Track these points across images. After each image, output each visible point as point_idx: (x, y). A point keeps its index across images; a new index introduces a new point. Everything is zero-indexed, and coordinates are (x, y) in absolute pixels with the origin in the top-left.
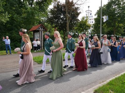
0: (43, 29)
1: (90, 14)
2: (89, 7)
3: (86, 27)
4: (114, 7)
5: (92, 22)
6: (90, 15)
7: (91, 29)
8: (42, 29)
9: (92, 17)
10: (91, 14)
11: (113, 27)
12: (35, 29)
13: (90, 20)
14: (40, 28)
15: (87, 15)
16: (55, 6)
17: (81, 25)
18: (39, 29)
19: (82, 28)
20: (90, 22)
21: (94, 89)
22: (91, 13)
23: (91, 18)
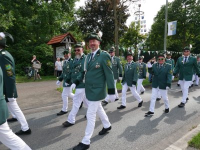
0: (72, 41)
1: (141, 18)
2: (140, 6)
3: (136, 39)
4: (184, 7)
5: (145, 31)
6: (141, 20)
7: (144, 41)
8: (70, 42)
9: (145, 22)
10: (143, 18)
11: (181, 39)
12: (59, 41)
13: (142, 27)
14: (67, 40)
15: (136, 19)
16: (88, 3)
17: (129, 35)
18: (65, 41)
19: (131, 40)
20: (142, 31)
21: (186, 139)
22: (142, 15)
23: (143, 24)
